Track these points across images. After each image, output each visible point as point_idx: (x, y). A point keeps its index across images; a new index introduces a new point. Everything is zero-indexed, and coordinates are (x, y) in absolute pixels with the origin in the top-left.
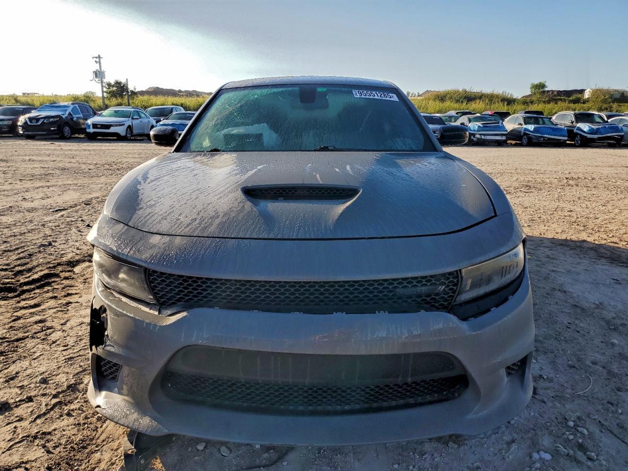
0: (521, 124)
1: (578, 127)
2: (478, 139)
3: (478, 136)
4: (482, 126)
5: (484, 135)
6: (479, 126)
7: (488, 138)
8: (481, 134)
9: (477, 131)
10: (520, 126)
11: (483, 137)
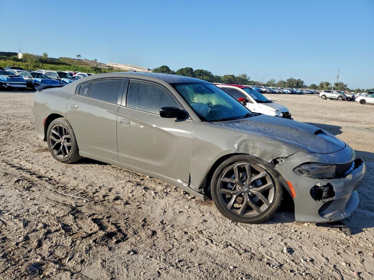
0: (30, 77)
1: (62, 80)
2: (8, 87)
3: (8, 85)
4: (9, 78)
5: (12, 84)
6: (7, 78)
7: (15, 86)
8: (10, 84)
9: (7, 81)
10: (30, 79)
11: (12, 85)
